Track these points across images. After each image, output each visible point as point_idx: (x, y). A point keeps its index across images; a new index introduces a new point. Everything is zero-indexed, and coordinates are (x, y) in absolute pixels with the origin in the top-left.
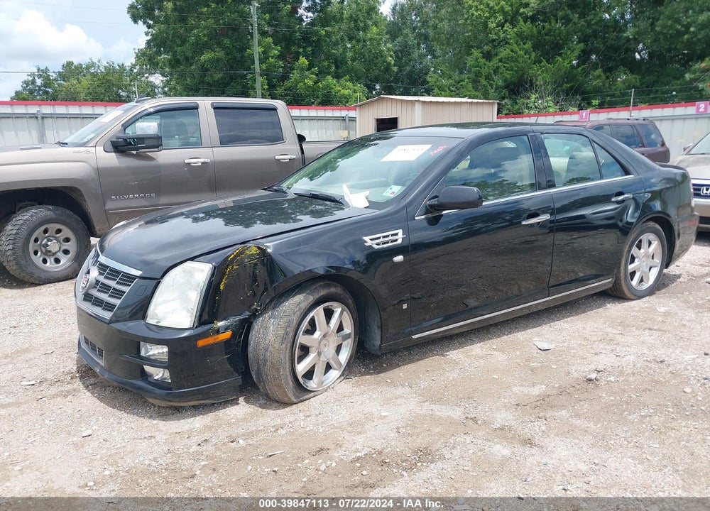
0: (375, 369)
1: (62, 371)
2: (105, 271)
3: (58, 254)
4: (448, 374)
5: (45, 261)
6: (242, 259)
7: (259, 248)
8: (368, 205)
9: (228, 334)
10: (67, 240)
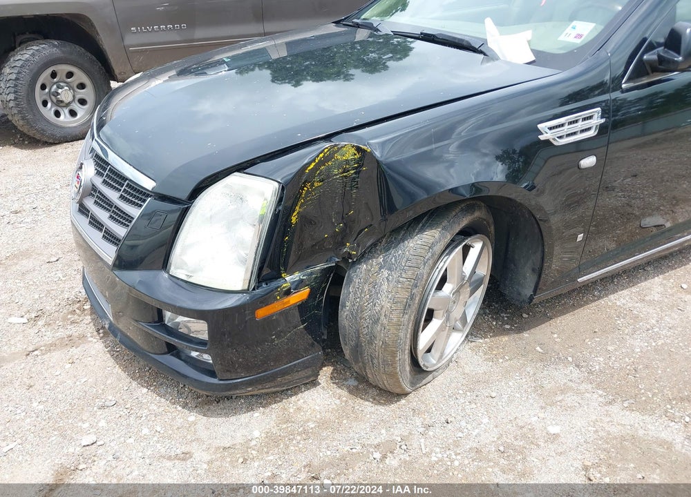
0: (510, 321)
1: (66, 296)
2: (105, 169)
3: (73, 104)
4: (630, 341)
5: (57, 114)
6: (329, 168)
7: (359, 149)
8: (533, 58)
9: (304, 293)
10: (82, 86)
